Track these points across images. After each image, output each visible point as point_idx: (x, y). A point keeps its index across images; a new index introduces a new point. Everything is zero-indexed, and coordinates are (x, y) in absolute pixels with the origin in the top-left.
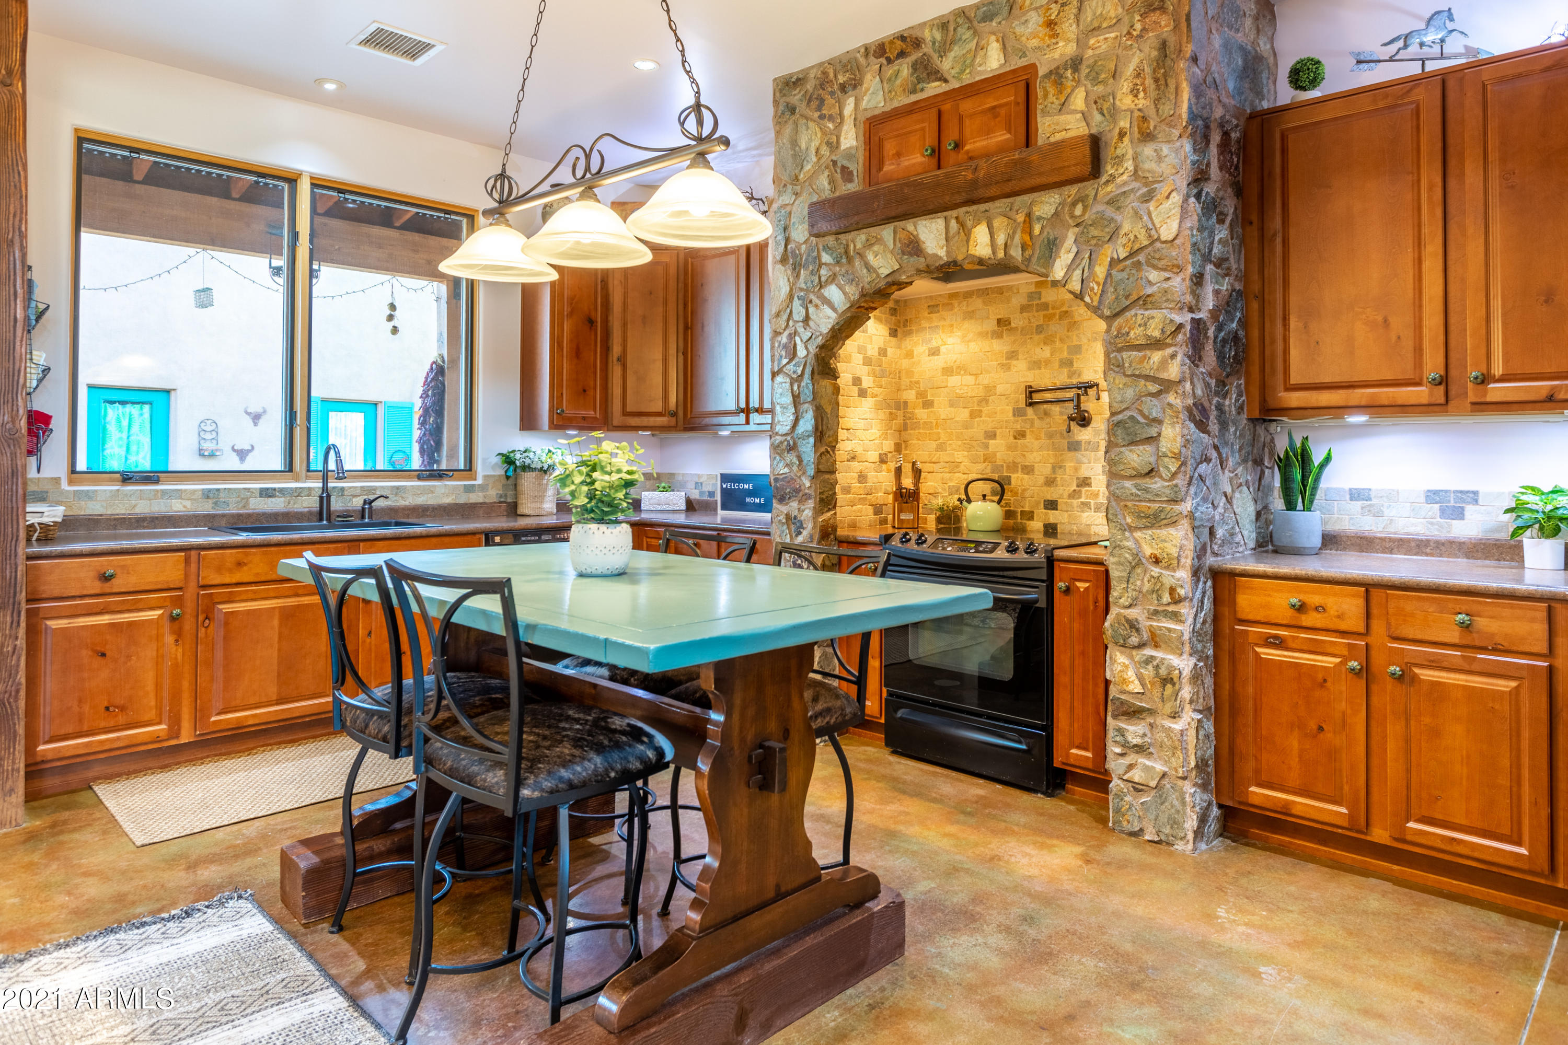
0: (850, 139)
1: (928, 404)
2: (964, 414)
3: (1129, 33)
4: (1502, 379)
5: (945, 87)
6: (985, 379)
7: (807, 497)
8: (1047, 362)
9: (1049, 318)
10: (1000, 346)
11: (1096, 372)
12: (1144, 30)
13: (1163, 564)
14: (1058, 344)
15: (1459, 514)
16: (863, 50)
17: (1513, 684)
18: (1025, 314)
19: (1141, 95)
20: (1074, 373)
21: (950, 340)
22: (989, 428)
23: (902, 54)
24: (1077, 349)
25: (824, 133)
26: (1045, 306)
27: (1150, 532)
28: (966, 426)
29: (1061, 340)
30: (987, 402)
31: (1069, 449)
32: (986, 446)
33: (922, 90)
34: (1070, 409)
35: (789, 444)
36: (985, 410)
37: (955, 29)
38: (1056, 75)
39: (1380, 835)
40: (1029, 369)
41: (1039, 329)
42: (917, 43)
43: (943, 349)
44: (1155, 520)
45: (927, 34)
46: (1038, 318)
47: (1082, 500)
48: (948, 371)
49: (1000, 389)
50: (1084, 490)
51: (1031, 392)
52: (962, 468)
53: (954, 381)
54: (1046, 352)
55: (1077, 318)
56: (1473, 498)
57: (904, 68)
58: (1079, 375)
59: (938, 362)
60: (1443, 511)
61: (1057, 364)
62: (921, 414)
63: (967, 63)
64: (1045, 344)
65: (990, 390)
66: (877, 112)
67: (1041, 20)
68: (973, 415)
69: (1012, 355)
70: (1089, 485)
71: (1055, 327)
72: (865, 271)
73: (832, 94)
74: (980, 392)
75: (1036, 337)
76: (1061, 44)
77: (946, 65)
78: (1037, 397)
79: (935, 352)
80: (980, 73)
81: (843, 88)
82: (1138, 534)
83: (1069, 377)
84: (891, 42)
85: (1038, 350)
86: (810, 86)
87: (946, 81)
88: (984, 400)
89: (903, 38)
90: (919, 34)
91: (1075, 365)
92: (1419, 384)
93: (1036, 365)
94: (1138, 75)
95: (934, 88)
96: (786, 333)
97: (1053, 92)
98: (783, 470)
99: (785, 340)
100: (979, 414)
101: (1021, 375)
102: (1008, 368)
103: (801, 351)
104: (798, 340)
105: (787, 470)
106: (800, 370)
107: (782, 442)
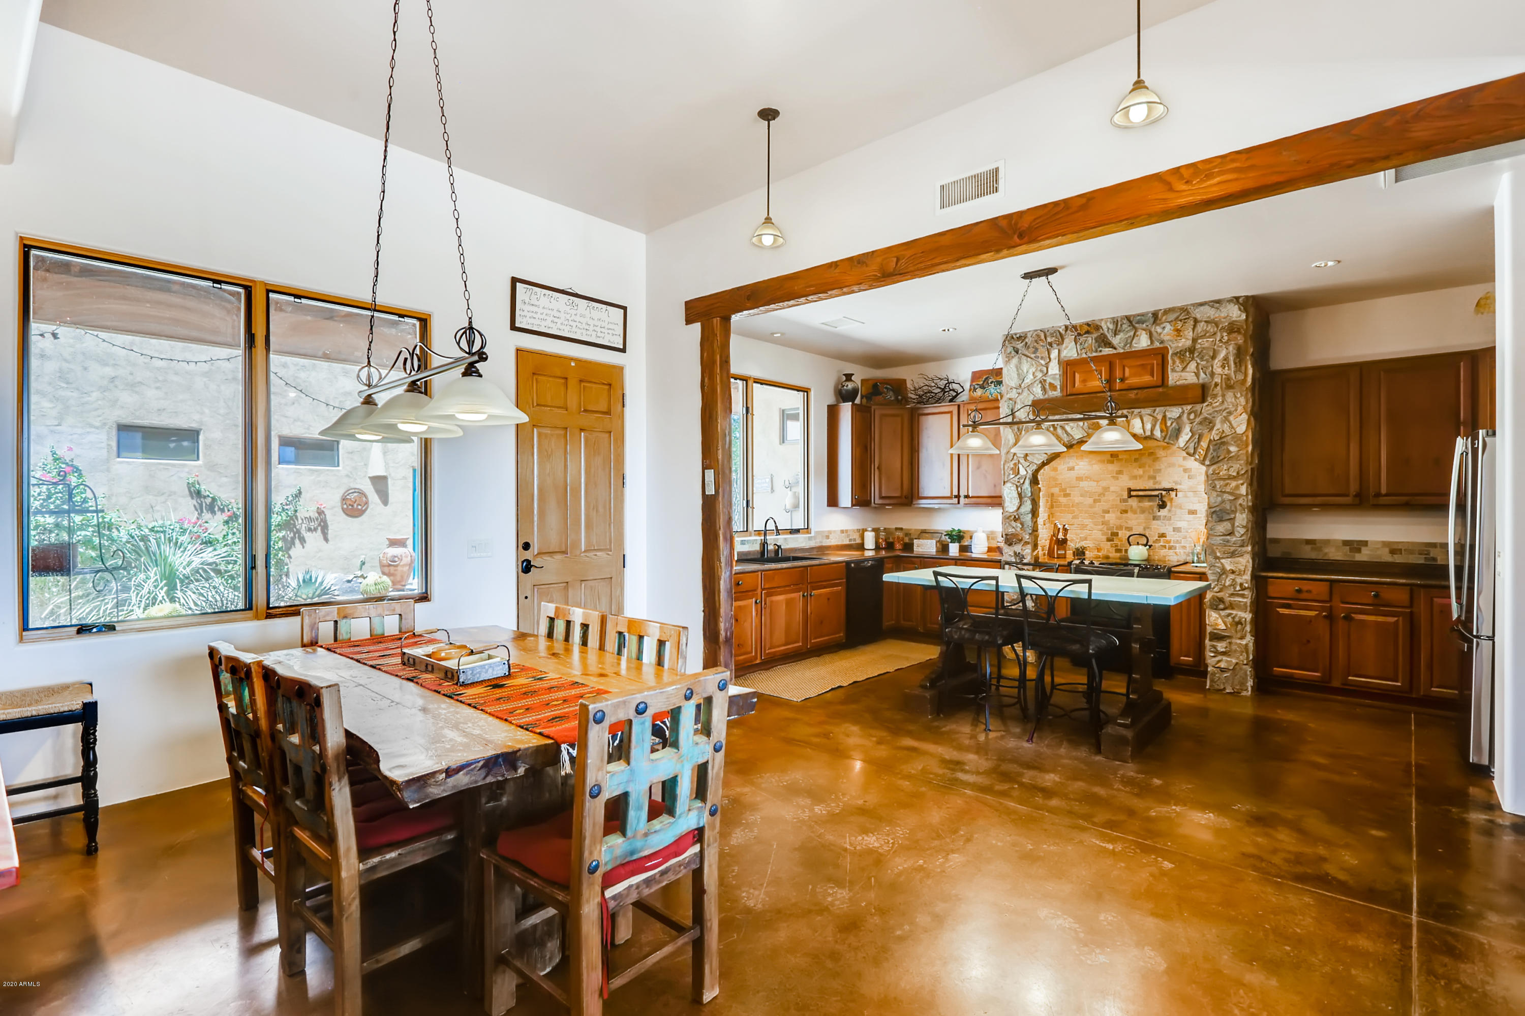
0: (1054, 369)
1: (1067, 495)
2: (1090, 501)
3: (1220, 340)
4: (1386, 495)
5: (1115, 352)
6: (1104, 484)
7: (1027, 543)
8: (1141, 477)
9: (1142, 455)
10: (1112, 468)
11: (1169, 482)
12: (1228, 340)
13: (1237, 573)
14: (1147, 468)
15: (1358, 551)
16: (1064, 327)
17: (1395, 619)
19: (1227, 368)
20: (1157, 482)
21: (1082, 463)
22: (1105, 508)
23: (1087, 332)
24: (1159, 471)
25: (1038, 365)
27: (1229, 560)
28: (1091, 506)
29: (1149, 466)
30: (1104, 495)
31: (1154, 519)
32: (1104, 517)
33: (1101, 351)
34: (1159, 499)
35: (1015, 517)
36: (1103, 499)
37: (1121, 325)
38: (1180, 354)
39: (1335, 684)
40: (1130, 480)
41: (1136, 460)
42: (1098, 328)
43: (1076, 468)
44: (1233, 555)
45: (1103, 324)
46: (1136, 455)
47: (1162, 544)
48: (1079, 479)
49: (1112, 489)
50: (1162, 539)
51: (1130, 490)
52: (1088, 527)
53: (1083, 484)
54: (1141, 472)
55: (1158, 456)
56: (1365, 543)
57: (1090, 340)
58: (1160, 484)
59: (1073, 474)
60: (1350, 549)
61: (1146, 478)
62: (1063, 500)
63: (1128, 342)
64: (1140, 467)
65: (1106, 489)
66: (1071, 358)
67: (1172, 328)
68: (1095, 501)
69: (1120, 472)
70: (1166, 537)
71: (1145, 460)
72: (1065, 435)
73: (1043, 346)
74: (1100, 490)
75: (1135, 464)
76: (1183, 340)
77: (1115, 341)
78: (1133, 493)
79: (1072, 469)
80: (1135, 347)
81: (1051, 344)
82: (1223, 561)
83: (1154, 484)
84: (1081, 326)
85: (1135, 471)
86: (1028, 340)
87: (1115, 349)
88: (1102, 494)
89: (1088, 325)
90: (1099, 324)
91: (1158, 479)
92: (1347, 496)
93: (1135, 477)
94: (1225, 360)
95: (1107, 351)
96: (1013, 462)
97: (1178, 361)
98: (1011, 530)
99: (1012, 466)
100: (1099, 501)
101: (1126, 482)
102: (1118, 479)
103: (1022, 472)
104: (1020, 466)
105: (1013, 530)
106: (1022, 481)
107: (1010, 516)
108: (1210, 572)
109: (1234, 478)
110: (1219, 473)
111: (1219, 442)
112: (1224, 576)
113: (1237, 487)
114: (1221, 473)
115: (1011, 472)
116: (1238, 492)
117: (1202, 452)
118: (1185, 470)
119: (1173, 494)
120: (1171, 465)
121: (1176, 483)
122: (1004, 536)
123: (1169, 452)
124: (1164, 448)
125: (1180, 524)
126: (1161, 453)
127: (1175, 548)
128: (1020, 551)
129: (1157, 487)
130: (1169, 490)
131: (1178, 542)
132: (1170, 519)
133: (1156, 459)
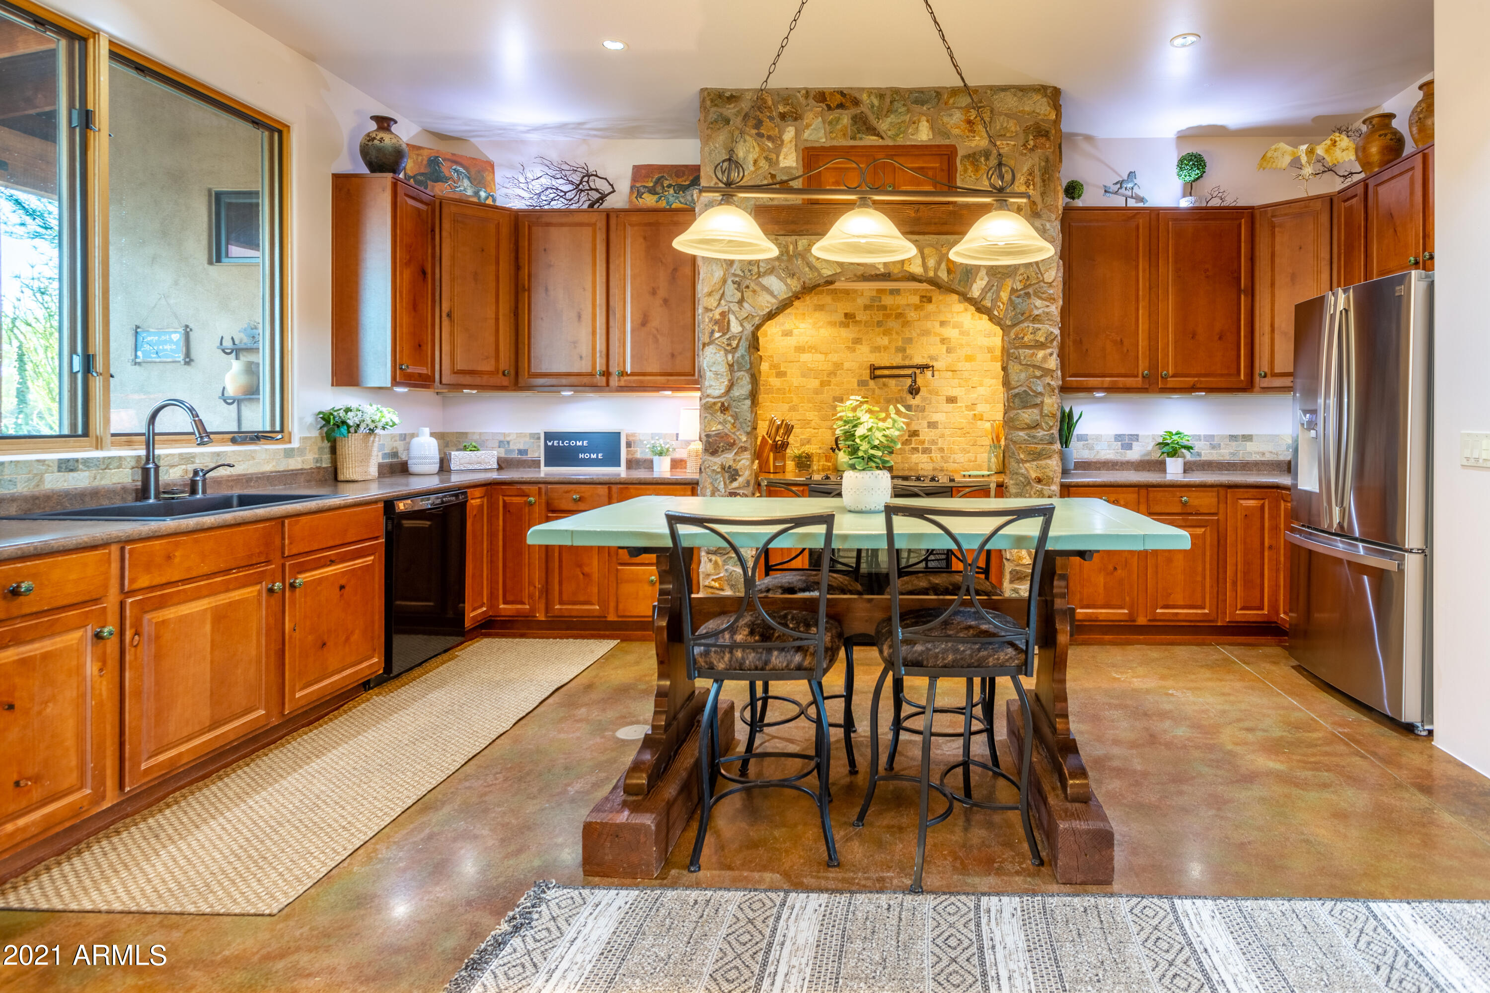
0: (789, 160)
1: (781, 374)
2: (814, 383)
3: (1024, 145)
4: (1172, 377)
5: (880, 142)
6: (834, 357)
7: (744, 449)
8: (886, 348)
9: (888, 316)
10: (847, 334)
11: (923, 357)
12: (1035, 146)
13: (1044, 482)
14: (894, 336)
15: (1129, 447)
16: (804, 92)
17: (1203, 530)
18: (868, 312)
19: (1031, 187)
20: (907, 357)
21: (802, 325)
22: (837, 394)
23: (841, 106)
24: (910, 340)
25: (762, 149)
26: (884, 308)
27: (1035, 463)
28: (817, 392)
29: (897, 333)
30: (835, 375)
33: (861, 139)
34: (909, 381)
35: (723, 404)
36: (834, 380)
37: (891, 102)
38: (973, 158)
39: (1142, 620)
40: (871, 352)
41: (879, 324)
42: (856, 102)
43: (795, 332)
44: (1038, 456)
45: (865, 97)
46: (879, 316)
47: (913, 446)
48: (800, 349)
49: (847, 365)
50: (914, 439)
51: (873, 368)
52: (813, 423)
53: (805, 357)
54: (885, 341)
55: (909, 319)
57: (846, 118)
58: (911, 359)
59: (791, 341)
60: (1122, 445)
61: (893, 350)
62: (775, 382)
63: (901, 129)
64: (884, 334)
65: (838, 366)
66: (817, 144)
67: (963, 118)
68: (823, 384)
69: (857, 341)
70: (918, 435)
71: (892, 324)
72: (807, 269)
73: (771, 118)
74: (829, 367)
75: (881, 329)
76: (977, 138)
77: (883, 126)
78: (878, 372)
79: (787, 334)
80: (910, 140)
81: (783, 116)
82: (1027, 465)
83: (903, 360)
84: (832, 94)
85: (878, 339)
86: (746, 104)
87: (882, 138)
88: (832, 373)
89: (842, 94)
90: (857, 95)
91: (908, 351)
92: (1137, 376)
93: (876, 349)
94: (1030, 174)
95: (871, 140)
96: (719, 310)
97: (970, 169)
98: (715, 428)
99: (718, 317)
100: (829, 383)
101: (865, 356)
102: (853, 350)
103: (735, 328)
104: (732, 318)
105: (720, 427)
106: (734, 344)
107: (715, 404)
108: (1011, 482)
109: (1042, 346)
110: (1023, 338)
111: (1022, 292)
112: (1028, 488)
113: (1045, 359)
114: (1026, 339)
115: (716, 328)
116: (1046, 366)
117: (1002, 306)
118: (943, 341)
119: (929, 373)
120: (926, 333)
121: (932, 358)
122: (704, 438)
123: (922, 314)
124: (917, 308)
125: (935, 417)
126: (912, 315)
127: (930, 452)
128: (731, 463)
129: (907, 363)
130: (924, 367)
131: (934, 442)
132: (923, 410)
133: (906, 323)
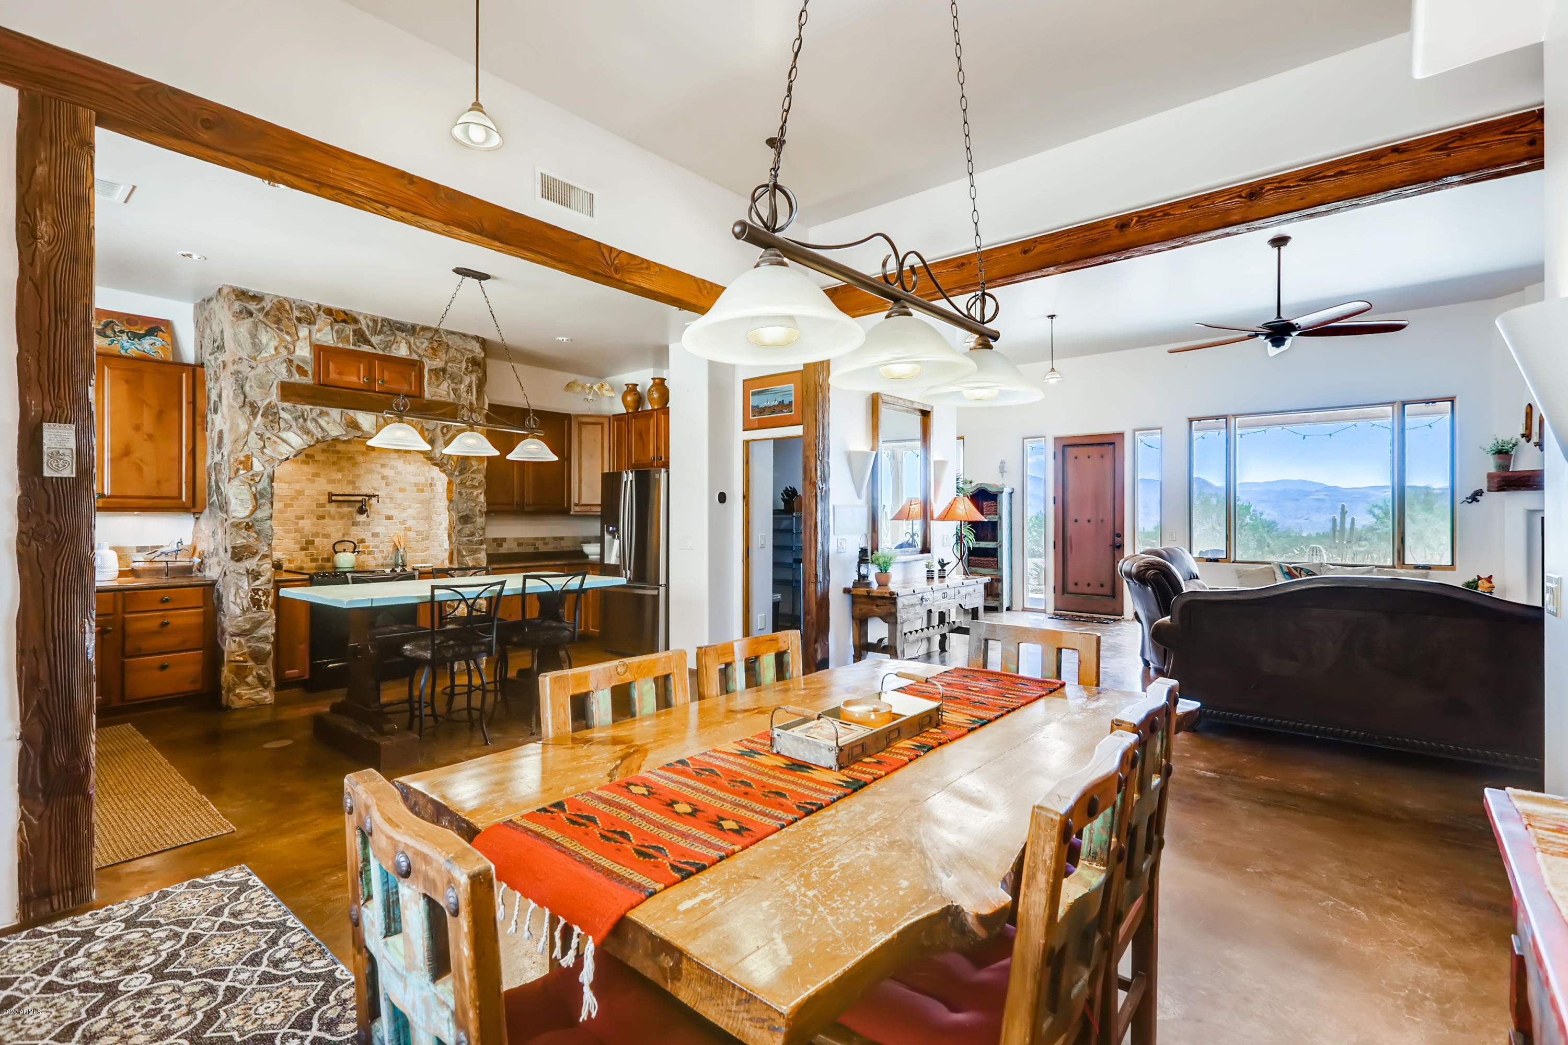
0: (303, 352)
3: (465, 369)
5: (374, 351)
6: (298, 486)
8: (339, 481)
9: (340, 458)
10: (308, 469)
11: (370, 489)
12: (472, 370)
14: (346, 473)
15: (500, 545)
16: (316, 306)
18: (325, 454)
19: (470, 394)
20: (357, 488)
22: (299, 514)
23: (344, 321)
24: (358, 476)
25: (282, 340)
26: (338, 452)
29: (348, 471)
31: (353, 525)
32: (297, 524)
33: (360, 346)
34: (359, 505)
35: (247, 524)
36: (296, 503)
37: (381, 327)
38: (435, 372)
40: (328, 483)
41: (334, 463)
42: (355, 320)
45: (361, 318)
46: (334, 458)
49: (307, 492)
50: (361, 545)
51: (330, 495)
54: (339, 476)
55: (358, 461)
56: (504, 540)
57: (349, 329)
58: (360, 489)
61: (346, 483)
63: (388, 345)
64: (338, 471)
65: (300, 493)
66: (325, 344)
67: (429, 346)
68: (286, 506)
69: (316, 475)
70: (365, 542)
71: (344, 463)
72: (319, 430)
73: (290, 319)
74: (291, 493)
75: (335, 467)
76: (438, 360)
77: (375, 340)
78: (333, 498)
80: (394, 353)
81: (299, 320)
83: (354, 489)
84: (336, 311)
85: (334, 474)
86: (267, 305)
87: (374, 348)
88: (295, 498)
89: (345, 312)
90: (356, 316)
91: (357, 484)
92: (513, 507)
93: (333, 481)
94: (469, 387)
95: (366, 348)
96: (243, 454)
97: (432, 378)
98: (240, 542)
99: (242, 459)
100: (292, 506)
101: (323, 486)
102: (314, 482)
103: (257, 466)
104: (255, 460)
105: (244, 541)
106: (257, 479)
107: (240, 523)
109: (475, 488)
110: (465, 483)
113: (477, 496)
114: (467, 483)
115: (241, 467)
116: (479, 500)
117: (453, 463)
118: (383, 478)
119: (374, 500)
120: (370, 471)
121: (375, 489)
122: (230, 550)
123: (368, 458)
124: (363, 454)
125: (377, 530)
126: (360, 459)
127: (374, 552)
128: (254, 567)
129: (356, 492)
130: (371, 496)
131: (376, 547)
132: (369, 524)
133: (355, 464)
